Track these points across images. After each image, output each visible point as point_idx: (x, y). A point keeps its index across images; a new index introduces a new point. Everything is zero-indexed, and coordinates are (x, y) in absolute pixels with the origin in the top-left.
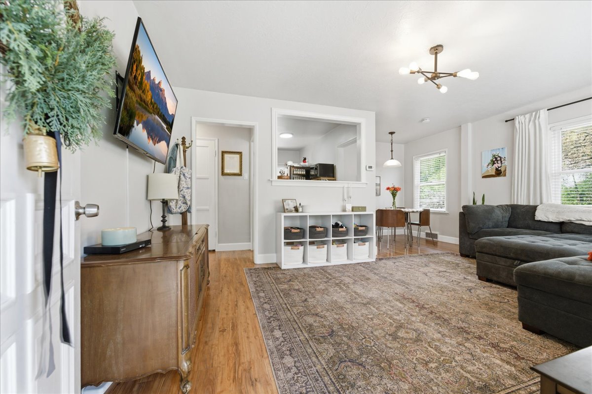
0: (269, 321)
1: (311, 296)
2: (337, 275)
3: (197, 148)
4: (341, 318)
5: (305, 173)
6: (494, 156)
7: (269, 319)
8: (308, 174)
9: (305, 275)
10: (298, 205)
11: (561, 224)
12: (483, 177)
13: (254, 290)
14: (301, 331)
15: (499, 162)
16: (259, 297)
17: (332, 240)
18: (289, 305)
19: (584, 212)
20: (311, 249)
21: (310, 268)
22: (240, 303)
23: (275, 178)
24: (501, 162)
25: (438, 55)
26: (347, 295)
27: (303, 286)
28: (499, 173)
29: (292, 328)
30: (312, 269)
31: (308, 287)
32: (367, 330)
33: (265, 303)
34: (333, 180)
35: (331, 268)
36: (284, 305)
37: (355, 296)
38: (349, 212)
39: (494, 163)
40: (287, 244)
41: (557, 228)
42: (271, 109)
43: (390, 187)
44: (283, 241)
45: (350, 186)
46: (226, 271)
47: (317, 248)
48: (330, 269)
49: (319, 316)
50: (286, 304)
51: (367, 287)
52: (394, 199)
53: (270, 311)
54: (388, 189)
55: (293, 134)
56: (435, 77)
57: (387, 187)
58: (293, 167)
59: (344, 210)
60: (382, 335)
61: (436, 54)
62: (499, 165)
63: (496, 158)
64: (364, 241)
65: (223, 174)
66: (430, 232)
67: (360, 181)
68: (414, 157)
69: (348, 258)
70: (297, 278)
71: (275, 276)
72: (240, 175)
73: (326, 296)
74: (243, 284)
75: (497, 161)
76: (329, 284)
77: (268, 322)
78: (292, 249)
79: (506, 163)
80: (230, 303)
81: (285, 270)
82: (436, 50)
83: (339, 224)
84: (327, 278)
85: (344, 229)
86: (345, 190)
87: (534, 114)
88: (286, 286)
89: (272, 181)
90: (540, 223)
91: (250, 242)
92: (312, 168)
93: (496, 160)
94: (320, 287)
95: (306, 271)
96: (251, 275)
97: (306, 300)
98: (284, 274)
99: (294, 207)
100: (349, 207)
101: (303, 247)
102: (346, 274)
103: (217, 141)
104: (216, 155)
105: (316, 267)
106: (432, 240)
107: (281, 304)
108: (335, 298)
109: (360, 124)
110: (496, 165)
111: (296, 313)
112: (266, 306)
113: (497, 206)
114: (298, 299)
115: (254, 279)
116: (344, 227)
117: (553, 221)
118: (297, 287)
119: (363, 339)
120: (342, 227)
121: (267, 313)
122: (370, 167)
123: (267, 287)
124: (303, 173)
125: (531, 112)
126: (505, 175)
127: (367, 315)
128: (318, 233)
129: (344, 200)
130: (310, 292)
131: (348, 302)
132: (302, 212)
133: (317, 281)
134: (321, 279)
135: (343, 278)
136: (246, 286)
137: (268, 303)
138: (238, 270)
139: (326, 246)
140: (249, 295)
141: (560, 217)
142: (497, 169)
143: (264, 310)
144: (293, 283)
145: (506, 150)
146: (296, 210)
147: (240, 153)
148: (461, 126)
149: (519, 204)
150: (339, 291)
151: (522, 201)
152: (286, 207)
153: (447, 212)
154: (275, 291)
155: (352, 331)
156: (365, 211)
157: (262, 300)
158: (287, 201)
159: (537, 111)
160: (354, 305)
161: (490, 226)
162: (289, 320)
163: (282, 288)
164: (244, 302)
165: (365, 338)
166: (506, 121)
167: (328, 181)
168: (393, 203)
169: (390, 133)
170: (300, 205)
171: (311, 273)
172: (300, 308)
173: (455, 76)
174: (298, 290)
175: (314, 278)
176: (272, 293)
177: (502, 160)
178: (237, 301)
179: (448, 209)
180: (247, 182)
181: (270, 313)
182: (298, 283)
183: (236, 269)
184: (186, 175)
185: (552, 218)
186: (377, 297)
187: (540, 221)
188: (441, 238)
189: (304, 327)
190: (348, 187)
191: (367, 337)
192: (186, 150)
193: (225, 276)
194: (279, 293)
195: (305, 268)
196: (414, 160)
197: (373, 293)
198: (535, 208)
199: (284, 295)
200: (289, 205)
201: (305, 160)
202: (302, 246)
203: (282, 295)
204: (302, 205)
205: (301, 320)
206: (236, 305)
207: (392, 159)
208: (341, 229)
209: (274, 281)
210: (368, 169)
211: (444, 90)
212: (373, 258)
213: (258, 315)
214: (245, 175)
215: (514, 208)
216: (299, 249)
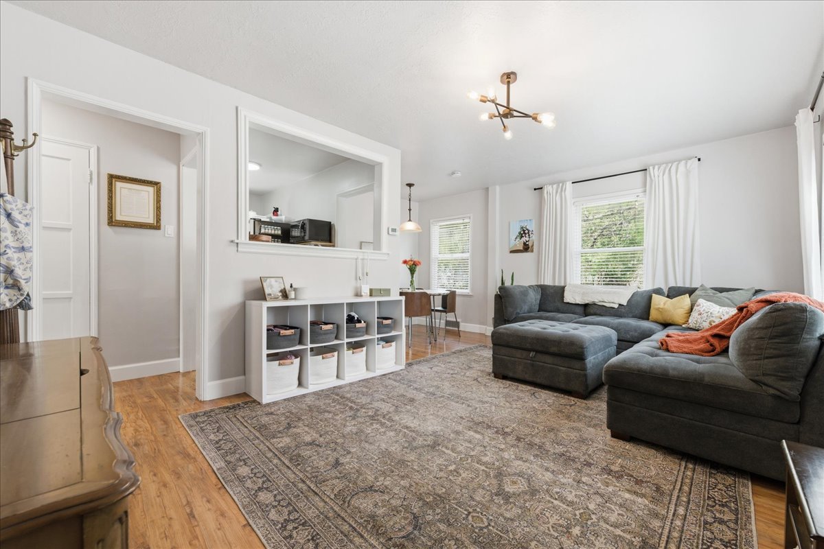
0: (286, 533)
1: (343, 452)
2: (364, 400)
3: (43, 158)
4: (413, 484)
5: (280, 232)
6: (522, 228)
7: (284, 527)
8: (286, 235)
9: (310, 409)
10: (288, 288)
11: (586, 306)
12: (511, 252)
13: (223, 464)
14: (362, 536)
15: (527, 235)
16: (241, 480)
17: (347, 343)
18: (312, 482)
19: (604, 293)
20: (313, 362)
21: (315, 393)
22: (200, 507)
23: (244, 238)
24: (529, 235)
25: (511, 85)
26: (397, 435)
27: (317, 432)
28: (526, 248)
29: (340, 537)
30: (318, 394)
31: (327, 433)
32: (463, 496)
33: (260, 489)
34: (330, 246)
35: (348, 388)
36: (301, 485)
37: (411, 434)
38: (366, 298)
39: (522, 237)
40: (271, 357)
41: (580, 310)
42: (237, 108)
43: (408, 260)
44: (265, 352)
45: (366, 257)
46: (136, 430)
47: (323, 358)
48: (348, 392)
49: (376, 491)
50: (304, 482)
51: (417, 413)
52: (412, 277)
53: (278, 505)
54: (405, 262)
55: (260, 165)
56: (507, 114)
57: (404, 259)
58: (260, 221)
59: (358, 295)
60: (488, 498)
61: (509, 83)
62: (527, 239)
63: (524, 231)
64: (388, 340)
65: (112, 222)
66: (455, 320)
67: (380, 249)
68: (431, 221)
69: (367, 369)
70: (299, 419)
71: (254, 421)
72: (156, 226)
73: (367, 445)
74: (189, 455)
75: (525, 234)
76: (360, 420)
77: (285, 538)
78: (280, 365)
79: (534, 237)
80: (172, 513)
81: (268, 405)
82: (509, 78)
83: (354, 317)
84: (351, 408)
85: (363, 324)
86: (360, 262)
87: (561, 184)
88: (286, 440)
89: (237, 243)
90: (568, 305)
91: (179, 356)
92: (295, 226)
93: (524, 232)
94: (348, 429)
95: (308, 400)
96: (202, 430)
97: (337, 463)
98: (272, 413)
99: (281, 291)
100: (365, 291)
101: (299, 359)
102: (377, 396)
103: (93, 152)
104: (91, 179)
105: (322, 391)
106: (453, 330)
107: (292, 483)
108: (383, 446)
109: (380, 164)
110: (524, 239)
111: (333, 497)
112: (265, 497)
113: (529, 287)
114: (322, 463)
115: (212, 437)
116: (363, 322)
117: (580, 303)
118: (308, 439)
119: (468, 515)
120: (359, 321)
121: (273, 515)
122: (394, 230)
123: (249, 451)
124: (276, 232)
125: (558, 183)
126: (532, 251)
127: (446, 466)
128: (325, 334)
129: (357, 278)
130: (336, 443)
131: (407, 448)
132: (295, 299)
133: (337, 418)
134: (342, 412)
135: (376, 405)
136: (200, 458)
137: (267, 489)
138: (166, 422)
139: (336, 354)
140: (214, 480)
141: (585, 298)
142: (524, 244)
143: (264, 508)
144: (298, 431)
145: (534, 221)
146: (285, 295)
147: (156, 184)
148: (488, 188)
149: (546, 284)
150: (383, 430)
151: (548, 281)
152: (267, 291)
153: (470, 294)
154: (270, 455)
155: (442, 506)
156: (389, 295)
157: (249, 484)
158: (268, 280)
159: (563, 182)
160: (418, 451)
161: (526, 311)
162: (326, 517)
163: (281, 445)
164: (208, 501)
165: (469, 513)
166: (535, 189)
167: (320, 247)
168: (411, 282)
169: (407, 185)
170: (291, 287)
171: (321, 403)
172: (334, 482)
173: (535, 119)
174: (312, 443)
175: (330, 412)
176: (263, 462)
177: (530, 233)
178: (188, 503)
179: (472, 290)
180: (174, 242)
181: (279, 512)
182: (306, 429)
183: (159, 423)
184: (15, 215)
185: (579, 301)
186: (442, 430)
187: (568, 303)
188: (464, 327)
189: (360, 524)
190: (363, 259)
191: (471, 510)
192: (16, 153)
193: (137, 445)
194: (279, 459)
195: (304, 396)
196: (431, 225)
197: (432, 425)
198: (562, 289)
199: (291, 460)
200: (271, 287)
201: (276, 211)
202: (296, 357)
203: (287, 462)
204: (294, 286)
205: (348, 511)
206: (191, 515)
207: (410, 220)
208: (358, 325)
209: (257, 434)
210: (390, 232)
211: (508, 135)
212: (401, 365)
213: (254, 526)
214: (169, 226)
215: (543, 289)
216: (292, 363)
